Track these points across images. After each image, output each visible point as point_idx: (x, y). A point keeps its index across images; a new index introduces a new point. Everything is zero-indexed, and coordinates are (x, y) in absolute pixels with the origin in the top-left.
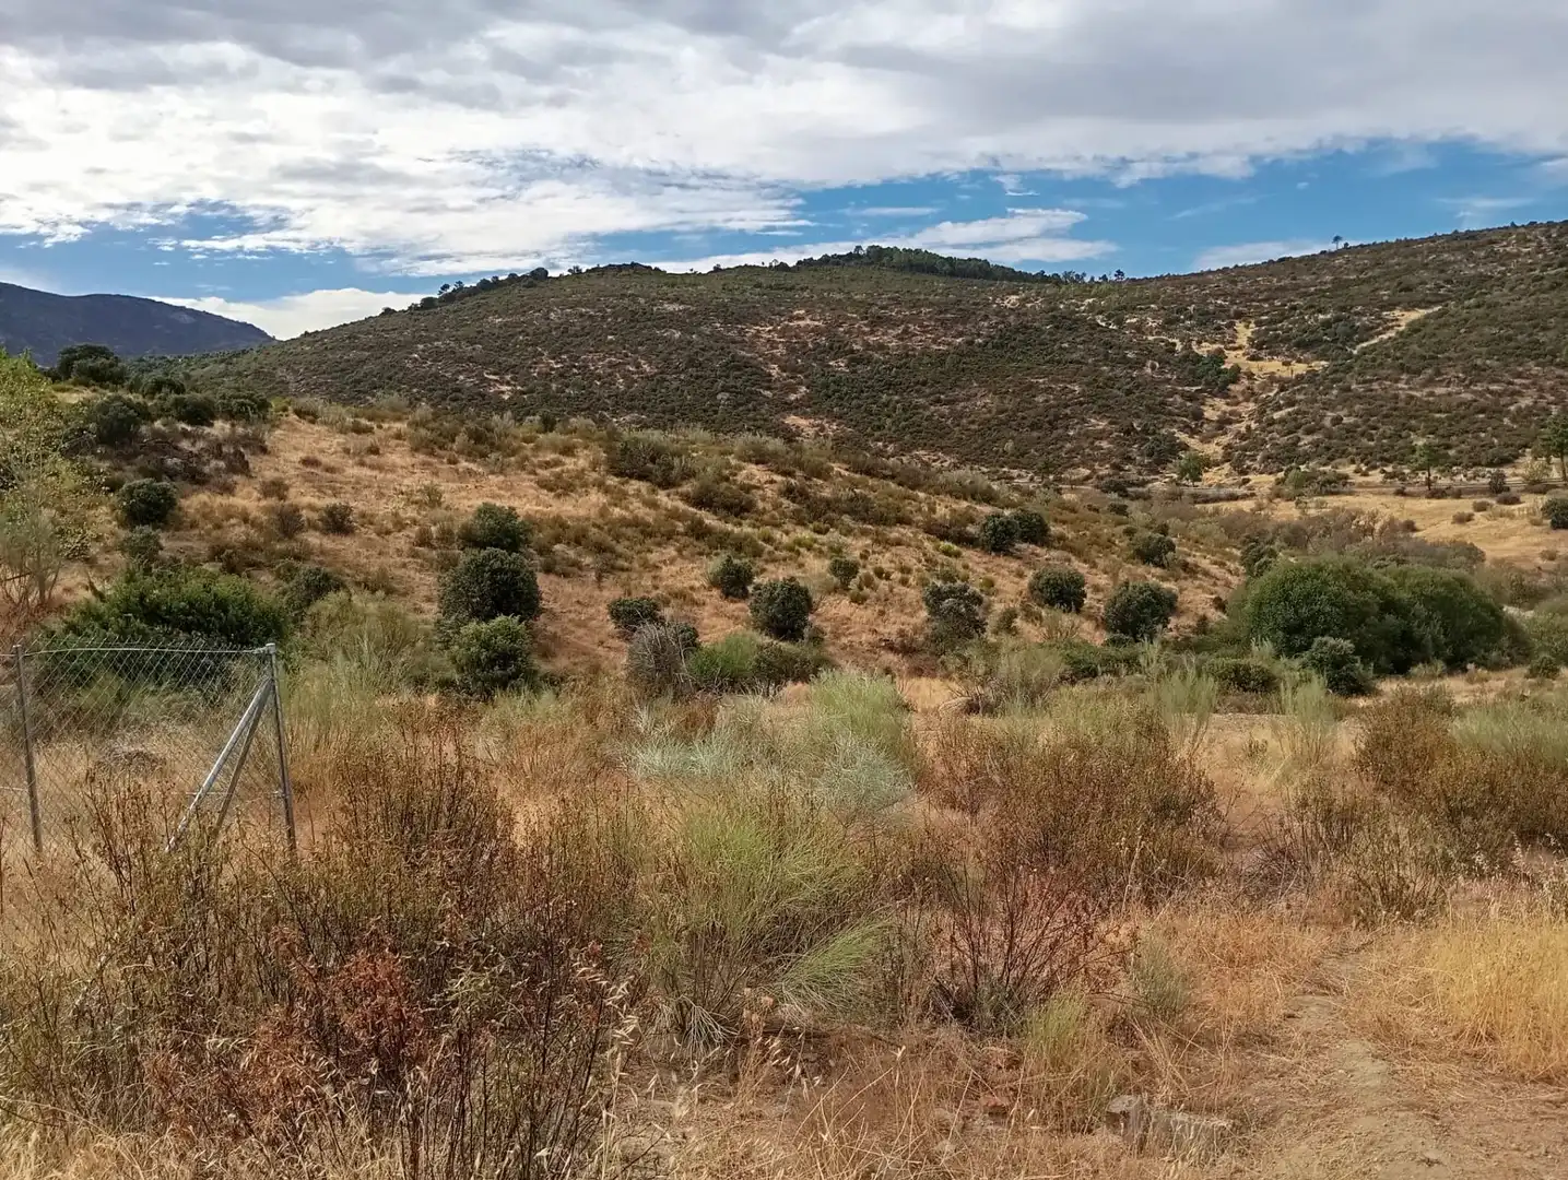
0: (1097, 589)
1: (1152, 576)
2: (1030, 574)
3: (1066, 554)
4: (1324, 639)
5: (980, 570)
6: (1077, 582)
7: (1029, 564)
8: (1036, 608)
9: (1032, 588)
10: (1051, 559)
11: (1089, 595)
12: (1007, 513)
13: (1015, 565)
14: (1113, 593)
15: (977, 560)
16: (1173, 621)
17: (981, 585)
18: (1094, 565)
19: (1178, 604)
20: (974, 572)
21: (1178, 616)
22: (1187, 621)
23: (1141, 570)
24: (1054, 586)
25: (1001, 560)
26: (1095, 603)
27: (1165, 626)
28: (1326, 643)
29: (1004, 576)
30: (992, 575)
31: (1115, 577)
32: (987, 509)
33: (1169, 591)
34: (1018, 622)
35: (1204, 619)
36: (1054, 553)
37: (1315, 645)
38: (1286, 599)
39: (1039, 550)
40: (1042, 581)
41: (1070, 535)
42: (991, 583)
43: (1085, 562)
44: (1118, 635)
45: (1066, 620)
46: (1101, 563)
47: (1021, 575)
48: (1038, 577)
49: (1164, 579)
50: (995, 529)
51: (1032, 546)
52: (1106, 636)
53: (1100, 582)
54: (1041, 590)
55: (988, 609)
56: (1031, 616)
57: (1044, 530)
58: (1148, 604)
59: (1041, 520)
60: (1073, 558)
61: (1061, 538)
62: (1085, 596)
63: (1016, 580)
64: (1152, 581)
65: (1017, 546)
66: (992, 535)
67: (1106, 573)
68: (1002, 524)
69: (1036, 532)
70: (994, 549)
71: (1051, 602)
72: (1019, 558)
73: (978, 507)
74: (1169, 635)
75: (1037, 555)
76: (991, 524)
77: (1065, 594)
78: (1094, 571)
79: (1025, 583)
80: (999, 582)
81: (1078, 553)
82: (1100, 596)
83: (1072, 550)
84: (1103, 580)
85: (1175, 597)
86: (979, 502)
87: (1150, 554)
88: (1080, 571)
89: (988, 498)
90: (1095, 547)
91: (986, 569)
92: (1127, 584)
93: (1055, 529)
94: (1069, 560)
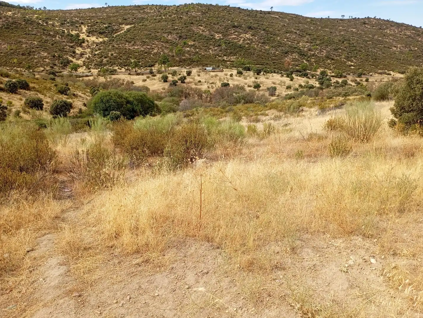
0: (47, 103)
1: (64, 98)
2: (24, 99)
3: (36, 92)
4: (113, 112)
5: (7, 99)
6: (41, 101)
7: (24, 96)
8: (27, 109)
9: (25, 103)
10: (31, 94)
11: (45, 104)
12: (14, 80)
13: (19, 97)
14: (52, 103)
15: (5, 95)
16: (72, 111)
17: (7, 103)
18: (46, 96)
19: (73, 106)
20: (4, 99)
21: (73, 109)
22: (76, 110)
23: (61, 96)
24: (33, 102)
25: (14, 95)
26: (46, 106)
27: (69, 112)
28: (113, 113)
29: (15, 100)
30: (11, 100)
31: (53, 99)
32: (7, 79)
33: (70, 102)
34: (21, 114)
35: (81, 109)
36: (32, 92)
37: (110, 114)
38: (102, 102)
39: (27, 92)
40: (28, 101)
41: (37, 87)
42: (11, 103)
43: (43, 94)
44: (55, 115)
45: (38, 112)
46: (48, 95)
47: (21, 100)
48: (27, 100)
49: (68, 99)
50: (10, 85)
51: (24, 91)
52: (52, 116)
53: (48, 100)
54: (29, 104)
55: (10, 111)
56: (25, 112)
57: (28, 86)
58: (63, 106)
59: (26, 82)
60: (38, 94)
61: (34, 88)
62: (43, 105)
63: (20, 101)
64: (64, 99)
65: (19, 90)
66: (9, 87)
67: (50, 98)
68: (12, 83)
69: (25, 86)
70: (11, 92)
71: (32, 107)
72: (20, 94)
73: (4, 79)
74: (71, 115)
75: (26, 93)
76: (8, 84)
77: (37, 105)
78: (46, 97)
79: (23, 102)
80: (14, 102)
81: (40, 92)
82: (49, 105)
83: (38, 91)
84: (49, 100)
85: (72, 104)
86: (4, 77)
87: (63, 92)
88: (41, 97)
89: (7, 76)
90: (46, 90)
91: (9, 98)
92: (56, 100)
93: (31, 85)
94: (37, 94)
